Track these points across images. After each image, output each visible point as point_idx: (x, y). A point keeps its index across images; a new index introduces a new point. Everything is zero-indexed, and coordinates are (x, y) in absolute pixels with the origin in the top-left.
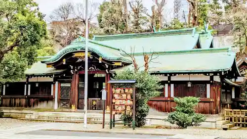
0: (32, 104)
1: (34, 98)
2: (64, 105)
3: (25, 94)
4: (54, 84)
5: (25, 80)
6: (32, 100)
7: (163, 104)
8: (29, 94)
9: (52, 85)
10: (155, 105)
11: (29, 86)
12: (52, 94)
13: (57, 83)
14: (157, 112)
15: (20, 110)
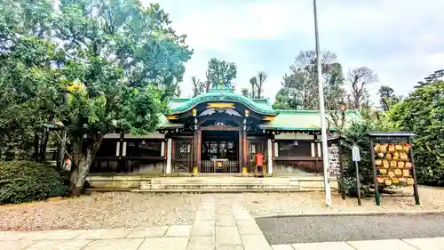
0: (130, 169)
1: (132, 160)
2: (181, 168)
3: (118, 154)
4: (166, 142)
5: (117, 136)
6: (130, 163)
7: (311, 164)
8: (124, 154)
9: (163, 144)
10: (302, 166)
11: (125, 144)
12: (162, 155)
13: (170, 140)
14: (305, 174)
15: (108, 176)
